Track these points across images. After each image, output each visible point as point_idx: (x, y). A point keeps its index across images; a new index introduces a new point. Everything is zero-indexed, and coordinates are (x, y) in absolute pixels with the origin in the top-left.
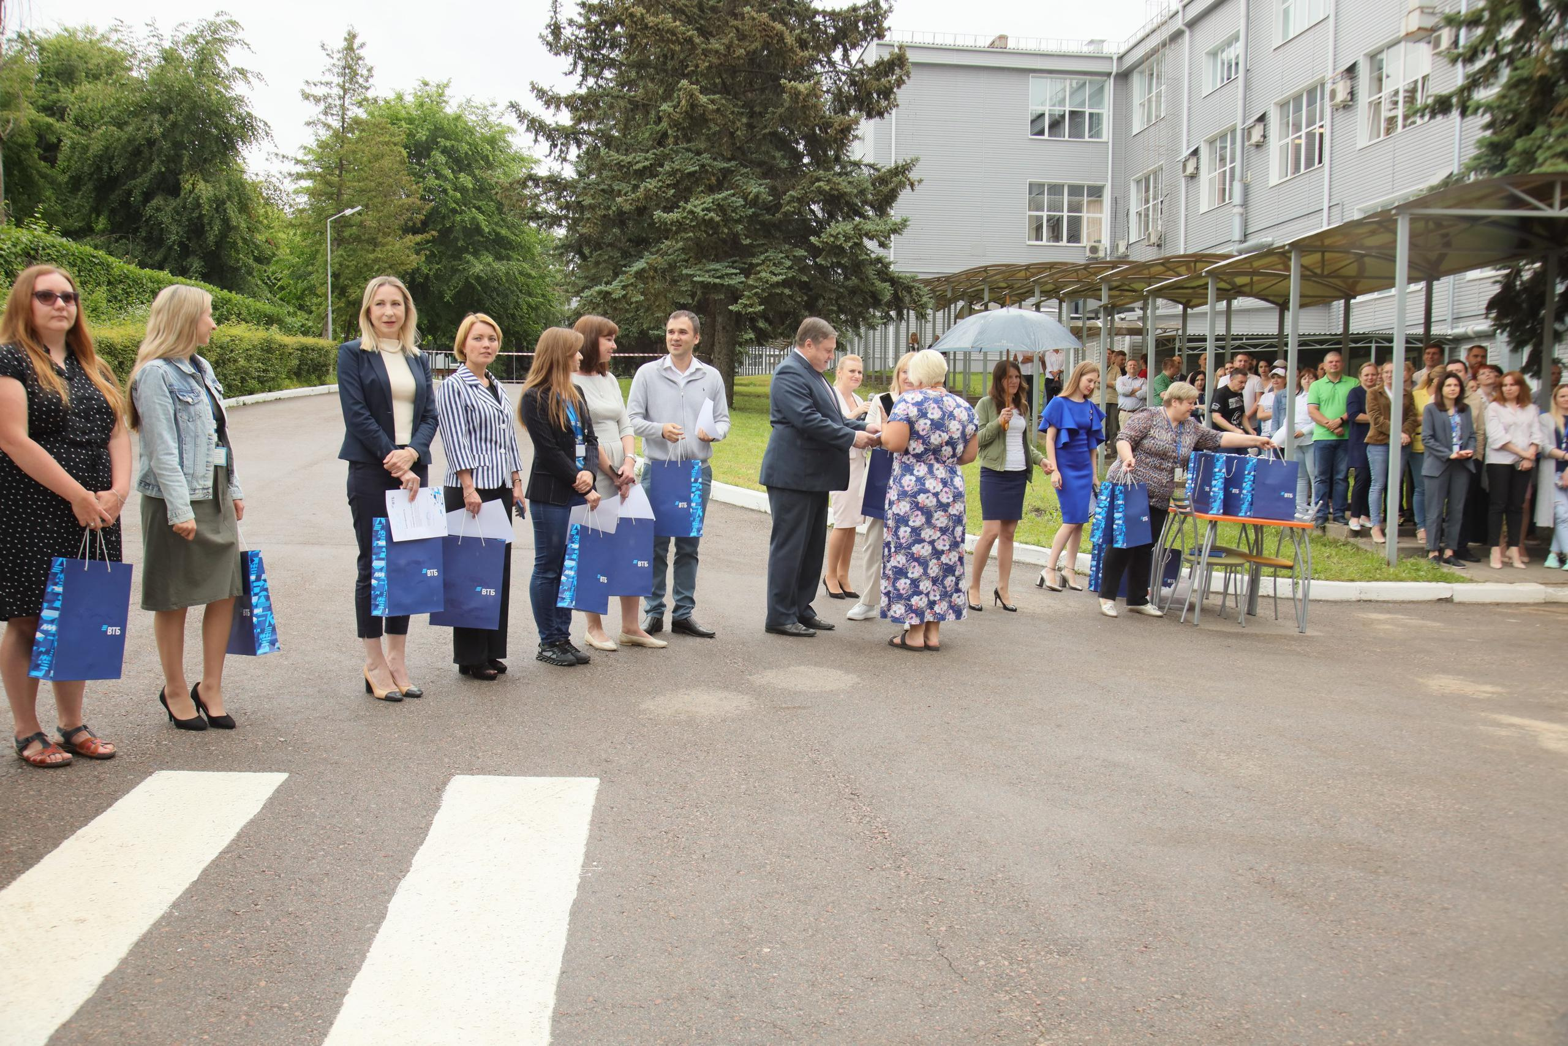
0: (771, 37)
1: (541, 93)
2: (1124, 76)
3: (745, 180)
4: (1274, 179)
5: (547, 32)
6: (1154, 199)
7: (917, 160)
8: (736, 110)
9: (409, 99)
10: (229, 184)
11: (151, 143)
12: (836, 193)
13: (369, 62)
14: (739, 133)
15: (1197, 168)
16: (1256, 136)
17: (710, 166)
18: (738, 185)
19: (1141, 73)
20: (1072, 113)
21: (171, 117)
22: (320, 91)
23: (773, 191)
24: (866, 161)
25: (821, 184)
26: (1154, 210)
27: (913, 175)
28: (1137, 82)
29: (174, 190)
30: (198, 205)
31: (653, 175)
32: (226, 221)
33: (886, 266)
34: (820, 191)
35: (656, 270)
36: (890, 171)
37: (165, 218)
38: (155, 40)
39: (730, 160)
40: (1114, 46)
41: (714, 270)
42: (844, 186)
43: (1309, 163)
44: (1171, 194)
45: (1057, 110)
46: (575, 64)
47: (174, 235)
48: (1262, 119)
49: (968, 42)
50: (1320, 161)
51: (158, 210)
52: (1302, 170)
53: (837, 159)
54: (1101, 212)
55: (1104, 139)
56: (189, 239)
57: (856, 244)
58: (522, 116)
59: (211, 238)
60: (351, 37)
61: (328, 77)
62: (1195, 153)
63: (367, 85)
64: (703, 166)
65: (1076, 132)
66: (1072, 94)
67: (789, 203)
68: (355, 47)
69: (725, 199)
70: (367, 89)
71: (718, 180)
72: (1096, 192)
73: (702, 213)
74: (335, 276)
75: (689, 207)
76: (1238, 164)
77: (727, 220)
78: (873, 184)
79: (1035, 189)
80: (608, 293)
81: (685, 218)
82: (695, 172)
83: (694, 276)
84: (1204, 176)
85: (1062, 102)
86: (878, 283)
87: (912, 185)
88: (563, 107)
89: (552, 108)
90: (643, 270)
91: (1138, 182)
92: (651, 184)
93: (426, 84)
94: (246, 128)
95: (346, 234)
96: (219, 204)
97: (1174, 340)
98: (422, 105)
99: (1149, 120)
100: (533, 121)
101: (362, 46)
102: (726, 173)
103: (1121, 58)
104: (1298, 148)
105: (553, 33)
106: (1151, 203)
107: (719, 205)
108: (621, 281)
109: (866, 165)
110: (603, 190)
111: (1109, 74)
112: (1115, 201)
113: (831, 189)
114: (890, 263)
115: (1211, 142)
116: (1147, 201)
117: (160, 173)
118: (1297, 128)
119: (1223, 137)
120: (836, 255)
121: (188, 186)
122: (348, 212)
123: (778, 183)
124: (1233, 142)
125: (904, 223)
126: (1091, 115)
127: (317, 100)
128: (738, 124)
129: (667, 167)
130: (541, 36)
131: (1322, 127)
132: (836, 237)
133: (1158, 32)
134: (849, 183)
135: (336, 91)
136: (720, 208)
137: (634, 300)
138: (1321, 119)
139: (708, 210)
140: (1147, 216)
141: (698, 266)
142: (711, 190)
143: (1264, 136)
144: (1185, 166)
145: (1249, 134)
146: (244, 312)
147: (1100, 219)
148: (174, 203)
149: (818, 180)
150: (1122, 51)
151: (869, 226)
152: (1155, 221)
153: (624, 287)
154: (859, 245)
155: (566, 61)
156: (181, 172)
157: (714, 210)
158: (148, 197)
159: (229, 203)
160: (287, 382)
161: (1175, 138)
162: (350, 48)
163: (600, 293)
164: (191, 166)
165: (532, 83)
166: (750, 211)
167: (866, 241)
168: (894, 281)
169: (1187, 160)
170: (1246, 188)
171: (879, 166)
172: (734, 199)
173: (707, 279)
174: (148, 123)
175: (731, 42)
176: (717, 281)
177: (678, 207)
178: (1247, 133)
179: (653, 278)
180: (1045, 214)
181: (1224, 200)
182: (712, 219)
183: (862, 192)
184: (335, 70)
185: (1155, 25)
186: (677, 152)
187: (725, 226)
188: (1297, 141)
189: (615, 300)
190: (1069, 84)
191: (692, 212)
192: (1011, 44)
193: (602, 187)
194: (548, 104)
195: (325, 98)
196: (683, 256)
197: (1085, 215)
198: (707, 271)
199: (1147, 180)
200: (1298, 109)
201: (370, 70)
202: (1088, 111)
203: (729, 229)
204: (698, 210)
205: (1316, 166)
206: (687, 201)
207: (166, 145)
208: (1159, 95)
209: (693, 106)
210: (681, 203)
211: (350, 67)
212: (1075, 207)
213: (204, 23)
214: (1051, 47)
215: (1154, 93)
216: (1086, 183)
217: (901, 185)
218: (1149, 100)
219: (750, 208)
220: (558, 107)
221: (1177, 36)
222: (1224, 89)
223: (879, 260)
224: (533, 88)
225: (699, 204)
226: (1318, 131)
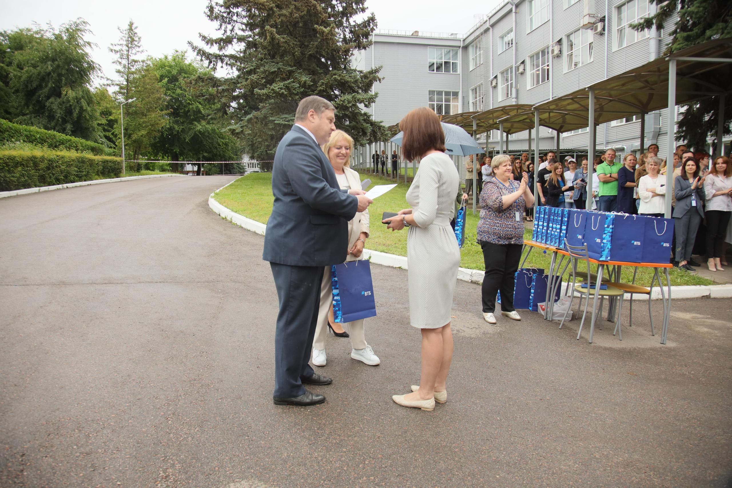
0: (310, 6)
1: (204, 38)
2: (465, 48)
3: (300, 75)
4: (529, 87)
5: (207, 10)
6: (479, 96)
7: (382, 67)
8: (295, 43)
9: (170, 58)
10: (83, 92)
11: (49, 74)
12: (343, 81)
13: (139, 35)
14: (297, 53)
15: (497, 84)
16: (521, 70)
17: (283, 68)
18: (296, 78)
19: (473, 46)
20: (445, 63)
21: (56, 63)
22: (117, 48)
23: (313, 81)
24: (358, 70)
25: (336, 76)
26: (479, 101)
27: (380, 75)
28: (471, 50)
29: (59, 95)
30: (69, 101)
31: (255, 73)
32: (81, 108)
33: (369, 117)
34: (335, 80)
35: (257, 118)
36: (369, 72)
37: (55, 107)
38: (51, 30)
39: (292, 67)
40: (462, 36)
41: (285, 118)
42: (347, 78)
43: (543, 80)
44: (486, 94)
45: (439, 61)
46: (221, 25)
47: (59, 114)
48: (523, 62)
49: (403, 33)
50: (548, 79)
51: (52, 103)
52: (540, 83)
53: (345, 68)
54: (458, 102)
55: (458, 73)
56: (66, 116)
57: (353, 105)
58: (194, 48)
59: (75, 115)
60: (131, 24)
61: (122, 42)
62: (496, 77)
63: (139, 45)
64: (279, 69)
65: (447, 70)
66: (445, 55)
67: (321, 86)
68: (133, 28)
69: (289, 83)
70: (139, 47)
71: (286, 75)
72: (456, 94)
73: (278, 90)
74: (126, 129)
75: (272, 87)
76: (514, 81)
77: (291, 94)
78: (362, 79)
79: (431, 92)
80: (234, 130)
81: (270, 92)
82: (275, 71)
83: (275, 120)
84: (500, 87)
85: (441, 58)
86: (365, 124)
87: (380, 80)
88: (214, 44)
89: (209, 45)
90: (251, 119)
91: (472, 90)
92: (254, 77)
93: (177, 51)
94: (91, 67)
95: (130, 111)
96: (78, 100)
97: (492, 152)
98: (175, 60)
99: (476, 64)
100: (200, 50)
101: (136, 28)
102: (291, 73)
103: (464, 40)
104: (538, 75)
105: (210, 10)
106: (478, 99)
107: (286, 86)
108: (241, 124)
109: (358, 71)
110: (234, 83)
111: (460, 47)
112: (463, 98)
113: (341, 79)
114: (370, 116)
115: (502, 73)
116: (476, 98)
117: (52, 87)
118: (538, 66)
119: (507, 70)
120: (344, 110)
121: (64, 93)
122: (130, 101)
123: (316, 78)
124: (511, 72)
125: (376, 95)
126: (453, 63)
127: (116, 52)
128: (296, 49)
129: (262, 69)
130: (205, 13)
131: (548, 66)
132: (344, 101)
133: (479, 29)
134: (350, 76)
135: (125, 48)
136: (287, 88)
137: (246, 133)
138: (548, 62)
139: (281, 89)
140: (476, 103)
141: (277, 116)
142: (284, 80)
143: (524, 70)
144: (492, 83)
145: (518, 68)
146: (79, 145)
147: (458, 105)
148: (59, 100)
149: (335, 75)
150: (464, 37)
151: (359, 97)
152: (480, 106)
153: (242, 127)
154: (355, 105)
155: (216, 24)
156: (62, 87)
157: (284, 89)
158: (48, 98)
159: (82, 100)
160: (97, 177)
161: (487, 72)
162: (131, 29)
163: (230, 130)
164: (66, 84)
165: (200, 34)
166: (302, 90)
167: (358, 104)
168: (372, 124)
169: (492, 80)
170: (517, 91)
171: (364, 72)
172: (294, 84)
173: (281, 122)
174: (46, 66)
175: (292, 11)
176: (286, 123)
177: (267, 88)
178: (517, 68)
179: (256, 122)
180: (435, 103)
181: (508, 96)
182: (283, 93)
183: (356, 81)
184: (124, 39)
185: (478, 26)
186: (267, 63)
187: (290, 96)
188: (538, 72)
189: (238, 133)
190: (444, 51)
191: (273, 90)
192: (420, 34)
193: (233, 81)
194: (207, 43)
195: (120, 51)
196: (270, 112)
197: (451, 103)
198: (282, 118)
199: (476, 89)
200: (538, 58)
201: (139, 38)
202: (451, 61)
203: (292, 98)
204: (276, 89)
205: (546, 81)
206: (271, 85)
207: (55, 75)
208: (480, 55)
209: (273, 39)
210: (268, 86)
211: (131, 37)
212: (447, 100)
213: (72, 22)
214: (436, 36)
215: (478, 54)
216: (452, 90)
217: (375, 79)
218: (476, 57)
219: (302, 88)
220: (212, 44)
221: (487, 30)
222: (507, 51)
223: (365, 114)
224: (200, 35)
225: (277, 86)
226: (546, 68)
